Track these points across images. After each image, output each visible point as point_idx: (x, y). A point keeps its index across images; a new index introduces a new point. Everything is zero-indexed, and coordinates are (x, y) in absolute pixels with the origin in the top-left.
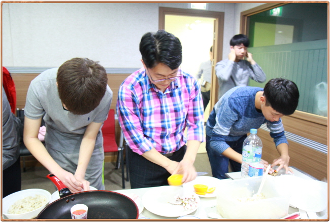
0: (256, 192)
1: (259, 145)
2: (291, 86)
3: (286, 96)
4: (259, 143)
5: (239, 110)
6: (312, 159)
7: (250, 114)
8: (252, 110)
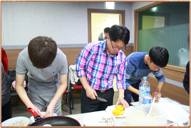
0: (148, 113)
1: (148, 86)
2: (164, 51)
3: (161, 57)
4: (148, 85)
5: (136, 64)
6: (179, 93)
7: (142, 67)
8: (143, 65)
